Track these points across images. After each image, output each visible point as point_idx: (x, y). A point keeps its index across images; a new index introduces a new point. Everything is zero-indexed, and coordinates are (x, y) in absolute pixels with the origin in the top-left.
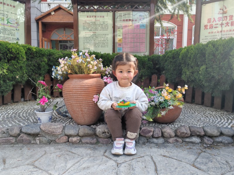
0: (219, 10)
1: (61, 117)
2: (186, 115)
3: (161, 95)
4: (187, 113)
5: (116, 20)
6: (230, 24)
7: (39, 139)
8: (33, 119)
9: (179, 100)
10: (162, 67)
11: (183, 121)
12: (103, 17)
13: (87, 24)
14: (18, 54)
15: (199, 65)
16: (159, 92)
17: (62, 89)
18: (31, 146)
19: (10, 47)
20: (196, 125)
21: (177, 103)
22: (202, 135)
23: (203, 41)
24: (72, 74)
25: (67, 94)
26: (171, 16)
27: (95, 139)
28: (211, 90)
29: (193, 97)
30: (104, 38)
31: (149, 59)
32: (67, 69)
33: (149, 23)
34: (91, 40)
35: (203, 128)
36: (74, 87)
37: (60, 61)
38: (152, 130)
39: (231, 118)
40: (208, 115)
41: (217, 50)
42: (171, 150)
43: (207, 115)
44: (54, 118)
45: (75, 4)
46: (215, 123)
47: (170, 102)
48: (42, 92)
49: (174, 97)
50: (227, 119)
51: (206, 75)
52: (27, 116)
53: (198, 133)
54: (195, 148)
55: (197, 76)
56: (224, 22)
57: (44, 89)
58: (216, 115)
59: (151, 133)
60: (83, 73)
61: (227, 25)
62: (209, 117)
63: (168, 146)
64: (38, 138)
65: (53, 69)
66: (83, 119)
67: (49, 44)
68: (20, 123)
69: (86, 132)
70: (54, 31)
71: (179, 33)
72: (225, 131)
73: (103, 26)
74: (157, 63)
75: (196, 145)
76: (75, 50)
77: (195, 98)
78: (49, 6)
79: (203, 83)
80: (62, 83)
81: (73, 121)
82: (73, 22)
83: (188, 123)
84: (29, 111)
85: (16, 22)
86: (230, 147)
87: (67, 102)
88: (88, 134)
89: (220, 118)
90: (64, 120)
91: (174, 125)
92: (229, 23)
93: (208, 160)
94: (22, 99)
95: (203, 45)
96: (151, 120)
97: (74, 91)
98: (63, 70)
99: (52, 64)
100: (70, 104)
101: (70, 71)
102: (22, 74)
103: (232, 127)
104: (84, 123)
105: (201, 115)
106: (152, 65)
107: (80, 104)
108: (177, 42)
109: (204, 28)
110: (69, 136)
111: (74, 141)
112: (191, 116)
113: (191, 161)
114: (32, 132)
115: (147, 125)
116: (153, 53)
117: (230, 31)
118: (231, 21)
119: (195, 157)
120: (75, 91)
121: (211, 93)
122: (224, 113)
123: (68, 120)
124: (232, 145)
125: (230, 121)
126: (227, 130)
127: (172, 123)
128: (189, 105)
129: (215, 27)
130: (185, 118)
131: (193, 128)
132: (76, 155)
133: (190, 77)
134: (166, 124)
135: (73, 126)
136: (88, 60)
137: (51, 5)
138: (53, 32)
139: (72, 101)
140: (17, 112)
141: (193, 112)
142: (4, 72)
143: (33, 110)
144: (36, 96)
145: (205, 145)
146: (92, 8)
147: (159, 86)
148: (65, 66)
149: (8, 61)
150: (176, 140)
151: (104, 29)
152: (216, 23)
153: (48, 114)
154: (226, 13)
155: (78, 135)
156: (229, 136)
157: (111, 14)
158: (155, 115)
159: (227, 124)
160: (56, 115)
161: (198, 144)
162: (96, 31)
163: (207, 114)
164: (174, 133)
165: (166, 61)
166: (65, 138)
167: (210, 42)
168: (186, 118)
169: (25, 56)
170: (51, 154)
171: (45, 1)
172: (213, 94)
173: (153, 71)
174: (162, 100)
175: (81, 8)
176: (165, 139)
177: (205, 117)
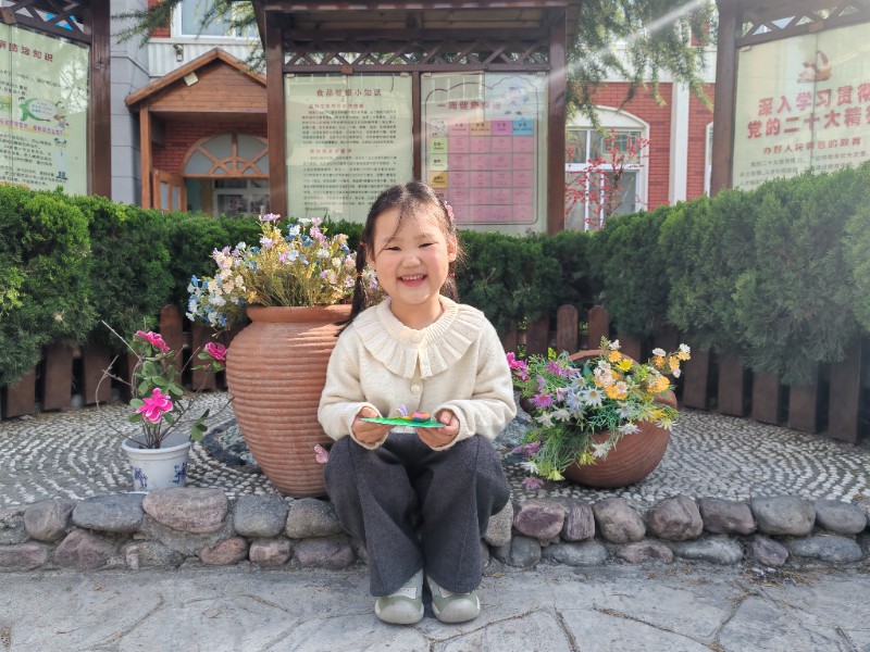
0: (803, 69)
1: (219, 468)
2: (686, 456)
3: (592, 384)
4: (690, 448)
5: (423, 103)
6: (841, 120)
7: (138, 551)
8: (116, 473)
9: (659, 401)
10: (596, 278)
11: (673, 478)
12: (378, 93)
13: (316, 120)
14: (63, 231)
15: (733, 269)
16: (586, 370)
17: (223, 363)
18: (106, 576)
19: (32, 204)
20: (725, 492)
21: (651, 413)
22: (747, 531)
23: (744, 179)
24: (260, 305)
25: (244, 381)
26: (627, 89)
27: (347, 551)
28: (777, 362)
29: (712, 390)
30: (380, 172)
31: (547, 248)
32: (244, 288)
33: (546, 115)
34: (332, 178)
35: (749, 503)
36: (268, 353)
37: (219, 256)
38: (562, 512)
39: (854, 467)
40: (767, 454)
41: (795, 213)
42: (631, 588)
43: (763, 457)
44: (195, 472)
45: (273, 47)
46: (794, 483)
47: (625, 408)
48: (149, 373)
49: (640, 388)
50: (839, 468)
51: (757, 307)
52: (92, 464)
53: (731, 525)
54: (721, 581)
55: (725, 309)
56: (821, 111)
57: (159, 362)
58: (797, 455)
59: (558, 527)
60: (303, 300)
61: (833, 121)
62: (771, 462)
63: (618, 574)
64: (134, 548)
65: (190, 289)
66: (305, 472)
67: (177, 193)
68: (67, 491)
69: (314, 523)
70: (197, 146)
71: (658, 150)
72: (831, 517)
73: (378, 125)
74: (577, 263)
75: (724, 569)
76: (272, 216)
77: (720, 391)
78: (179, 52)
79: (748, 334)
80: (226, 338)
81: (264, 482)
82: (265, 110)
83: (693, 485)
84: (101, 442)
85: (54, 114)
86: (850, 575)
87: (244, 411)
88: (320, 529)
89: (814, 467)
90: (233, 477)
91: (643, 493)
92: (838, 115)
93: (768, 626)
94: (77, 401)
95: (743, 197)
96: (557, 476)
97: (268, 367)
98: (228, 292)
99: (187, 268)
100: (254, 416)
101: (253, 296)
102: (76, 308)
103: (856, 500)
104: (308, 488)
105: (742, 455)
106: (557, 268)
107: (293, 418)
108: (650, 183)
109: (748, 132)
110: (249, 539)
111: (267, 557)
112: (706, 459)
113: (705, 630)
114: (112, 525)
115: (541, 496)
116: (562, 225)
117: (844, 142)
118: (846, 106)
119: (723, 614)
120: (273, 367)
121: (777, 372)
122: (825, 448)
123: (246, 478)
124: (858, 569)
125: (848, 477)
126: (838, 511)
127: (633, 485)
128: (696, 418)
129: (786, 131)
130: (681, 467)
131: (712, 508)
132: (277, 610)
133: (697, 313)
134: (613, 489)
135: (267, 500)
136: (323, 253)
137: (185, 49)
138: (192, 149)
139: (261, 407)
140: (55, 449)
141: (713, 444)
142: (7, 300)
143: (115, 440)
144: (129, 388)
145: (756, 570)
146: (336, 61)
147: (585, 347)
148: (235, 276)
149: (26, 257)
150: (650, 549)
151: (380, 139)
152: (792, 115)
153: (174, 455)
154: (825, 79)
155: (281, 535)
156: (846, 534)
157: (405, 82)
158: (572, 456)
159: (838, 490)
160: (200, 457)
161: (733, 564)
162: (352, 146)
163: (763, 453)
164: (641, 523)
165: (610, 254)
166: (233, 547)
167: (769, 185)
168: (686, 466)
169: (88, 240)
170: (182, 606)
171: (164, 36)
172: (787, 375)
173: (562, 291)
174: (595, 401)
175: (297, 63)
176: (609, 545)
177: (755, 463)
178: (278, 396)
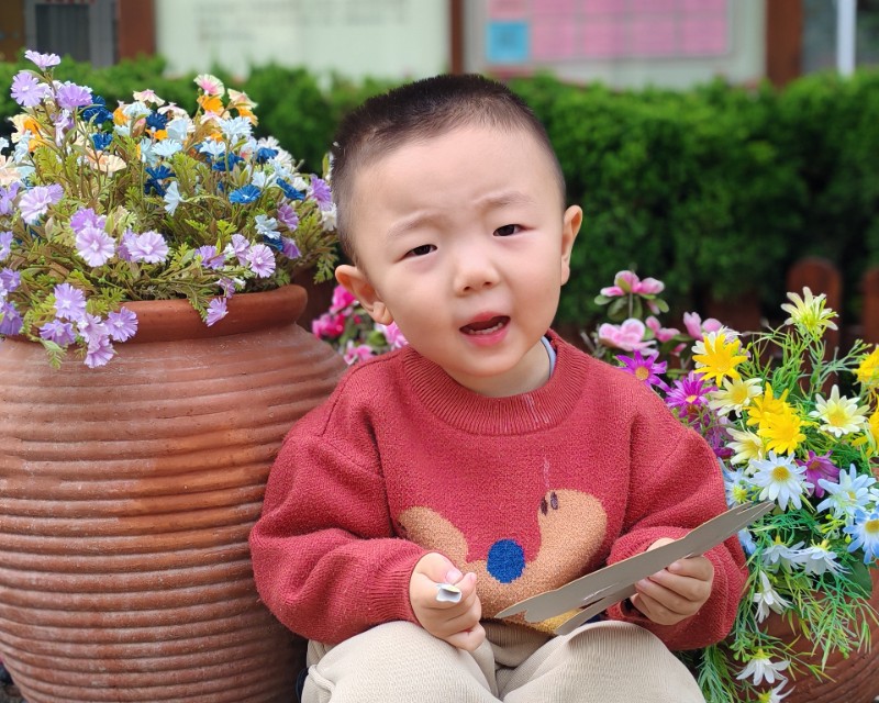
178: (53, 541)
